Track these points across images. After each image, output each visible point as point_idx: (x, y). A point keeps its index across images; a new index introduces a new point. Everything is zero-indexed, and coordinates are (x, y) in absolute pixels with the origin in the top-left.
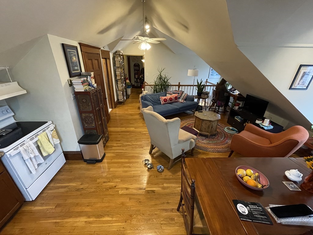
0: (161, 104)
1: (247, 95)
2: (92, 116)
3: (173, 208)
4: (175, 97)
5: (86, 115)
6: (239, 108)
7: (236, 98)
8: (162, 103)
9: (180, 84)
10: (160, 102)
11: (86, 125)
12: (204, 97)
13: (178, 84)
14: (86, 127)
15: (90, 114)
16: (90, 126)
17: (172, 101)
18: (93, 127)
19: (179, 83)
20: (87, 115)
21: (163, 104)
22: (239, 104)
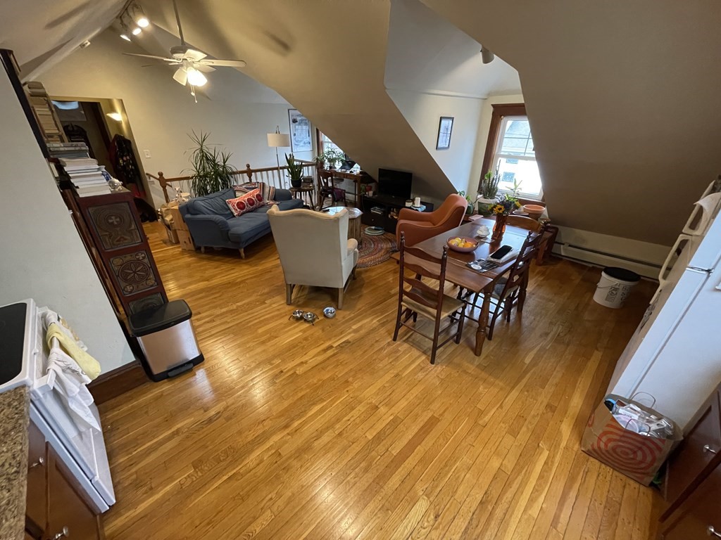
0: (234, 216)
1: (380, 169)
2: (144, 258)
3: (387, 342)
4: (257, 196)
5: (125, 260)
6: (374, 194)
7: (359, 180)
8: (236, 214)
9: (251, 168)
10: (229, 212)
11: (129, 288)
12: (308, 188)
13: (245, 169)
14: (131, 292)
15: (137, 255)
16: (141, 287)
17: (254, 206)
18: (152, 286)
19: (248, 166)
20: (128, 257)
21: (238, 215)
22: (371, 187)
